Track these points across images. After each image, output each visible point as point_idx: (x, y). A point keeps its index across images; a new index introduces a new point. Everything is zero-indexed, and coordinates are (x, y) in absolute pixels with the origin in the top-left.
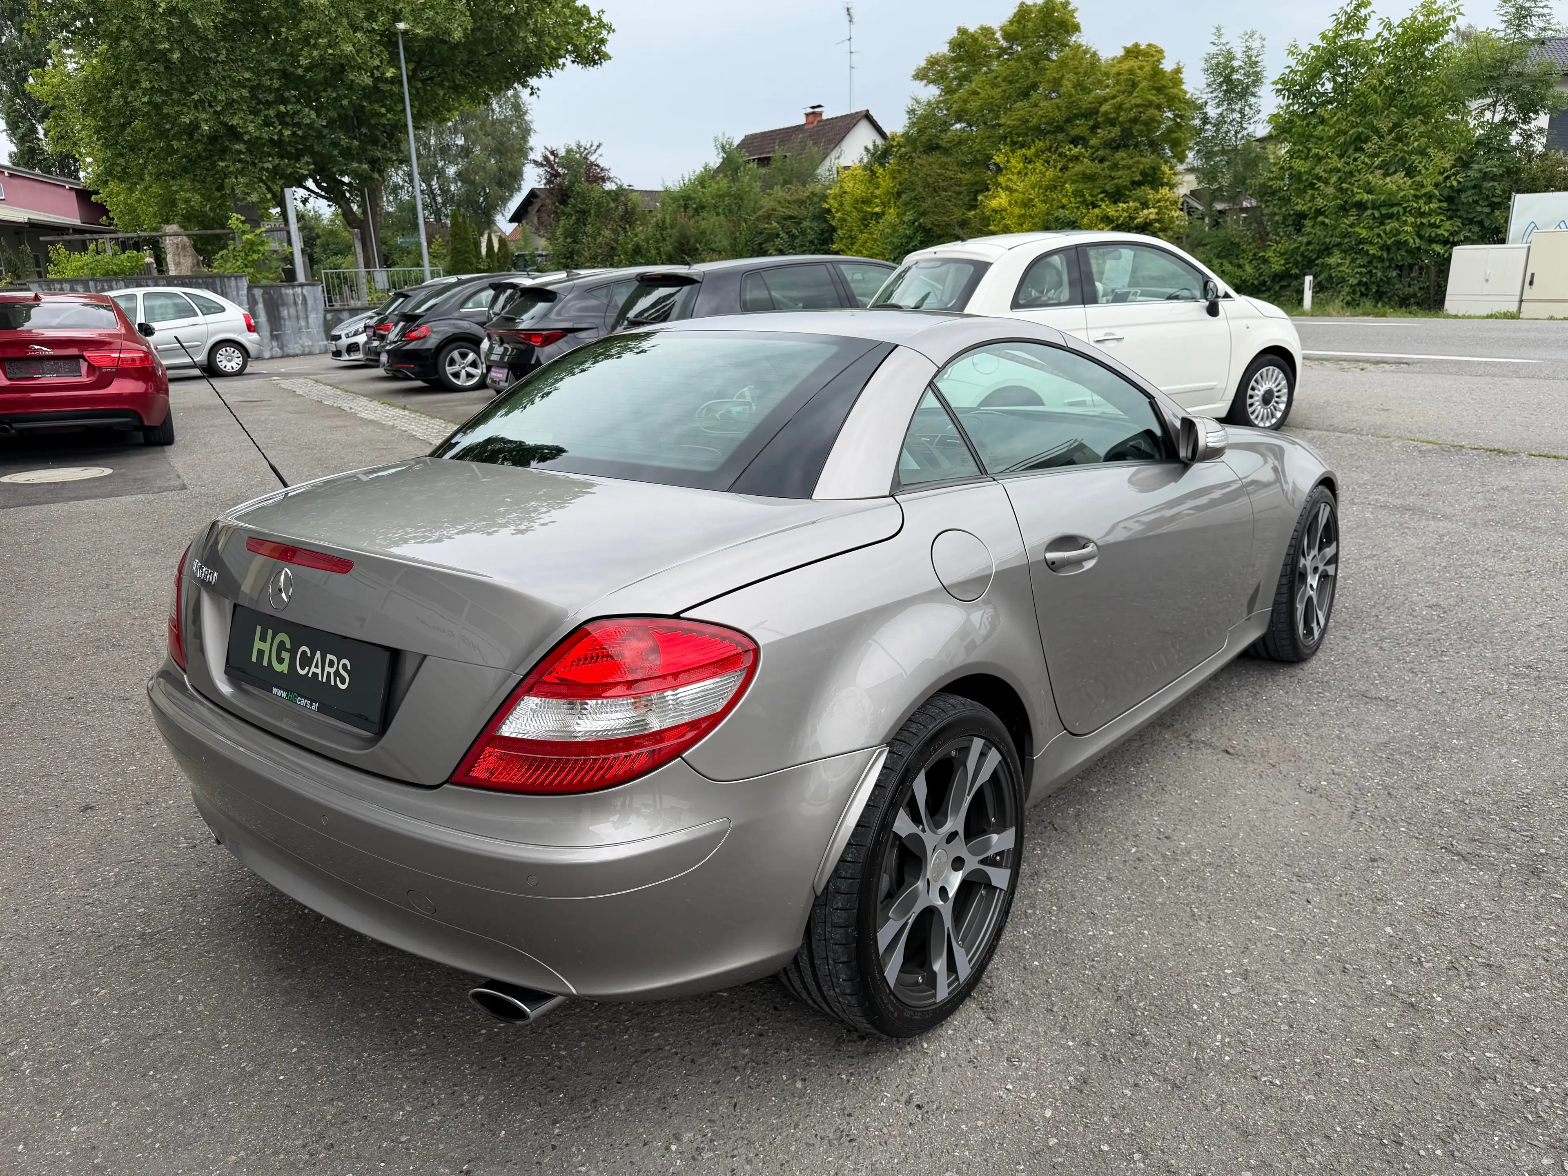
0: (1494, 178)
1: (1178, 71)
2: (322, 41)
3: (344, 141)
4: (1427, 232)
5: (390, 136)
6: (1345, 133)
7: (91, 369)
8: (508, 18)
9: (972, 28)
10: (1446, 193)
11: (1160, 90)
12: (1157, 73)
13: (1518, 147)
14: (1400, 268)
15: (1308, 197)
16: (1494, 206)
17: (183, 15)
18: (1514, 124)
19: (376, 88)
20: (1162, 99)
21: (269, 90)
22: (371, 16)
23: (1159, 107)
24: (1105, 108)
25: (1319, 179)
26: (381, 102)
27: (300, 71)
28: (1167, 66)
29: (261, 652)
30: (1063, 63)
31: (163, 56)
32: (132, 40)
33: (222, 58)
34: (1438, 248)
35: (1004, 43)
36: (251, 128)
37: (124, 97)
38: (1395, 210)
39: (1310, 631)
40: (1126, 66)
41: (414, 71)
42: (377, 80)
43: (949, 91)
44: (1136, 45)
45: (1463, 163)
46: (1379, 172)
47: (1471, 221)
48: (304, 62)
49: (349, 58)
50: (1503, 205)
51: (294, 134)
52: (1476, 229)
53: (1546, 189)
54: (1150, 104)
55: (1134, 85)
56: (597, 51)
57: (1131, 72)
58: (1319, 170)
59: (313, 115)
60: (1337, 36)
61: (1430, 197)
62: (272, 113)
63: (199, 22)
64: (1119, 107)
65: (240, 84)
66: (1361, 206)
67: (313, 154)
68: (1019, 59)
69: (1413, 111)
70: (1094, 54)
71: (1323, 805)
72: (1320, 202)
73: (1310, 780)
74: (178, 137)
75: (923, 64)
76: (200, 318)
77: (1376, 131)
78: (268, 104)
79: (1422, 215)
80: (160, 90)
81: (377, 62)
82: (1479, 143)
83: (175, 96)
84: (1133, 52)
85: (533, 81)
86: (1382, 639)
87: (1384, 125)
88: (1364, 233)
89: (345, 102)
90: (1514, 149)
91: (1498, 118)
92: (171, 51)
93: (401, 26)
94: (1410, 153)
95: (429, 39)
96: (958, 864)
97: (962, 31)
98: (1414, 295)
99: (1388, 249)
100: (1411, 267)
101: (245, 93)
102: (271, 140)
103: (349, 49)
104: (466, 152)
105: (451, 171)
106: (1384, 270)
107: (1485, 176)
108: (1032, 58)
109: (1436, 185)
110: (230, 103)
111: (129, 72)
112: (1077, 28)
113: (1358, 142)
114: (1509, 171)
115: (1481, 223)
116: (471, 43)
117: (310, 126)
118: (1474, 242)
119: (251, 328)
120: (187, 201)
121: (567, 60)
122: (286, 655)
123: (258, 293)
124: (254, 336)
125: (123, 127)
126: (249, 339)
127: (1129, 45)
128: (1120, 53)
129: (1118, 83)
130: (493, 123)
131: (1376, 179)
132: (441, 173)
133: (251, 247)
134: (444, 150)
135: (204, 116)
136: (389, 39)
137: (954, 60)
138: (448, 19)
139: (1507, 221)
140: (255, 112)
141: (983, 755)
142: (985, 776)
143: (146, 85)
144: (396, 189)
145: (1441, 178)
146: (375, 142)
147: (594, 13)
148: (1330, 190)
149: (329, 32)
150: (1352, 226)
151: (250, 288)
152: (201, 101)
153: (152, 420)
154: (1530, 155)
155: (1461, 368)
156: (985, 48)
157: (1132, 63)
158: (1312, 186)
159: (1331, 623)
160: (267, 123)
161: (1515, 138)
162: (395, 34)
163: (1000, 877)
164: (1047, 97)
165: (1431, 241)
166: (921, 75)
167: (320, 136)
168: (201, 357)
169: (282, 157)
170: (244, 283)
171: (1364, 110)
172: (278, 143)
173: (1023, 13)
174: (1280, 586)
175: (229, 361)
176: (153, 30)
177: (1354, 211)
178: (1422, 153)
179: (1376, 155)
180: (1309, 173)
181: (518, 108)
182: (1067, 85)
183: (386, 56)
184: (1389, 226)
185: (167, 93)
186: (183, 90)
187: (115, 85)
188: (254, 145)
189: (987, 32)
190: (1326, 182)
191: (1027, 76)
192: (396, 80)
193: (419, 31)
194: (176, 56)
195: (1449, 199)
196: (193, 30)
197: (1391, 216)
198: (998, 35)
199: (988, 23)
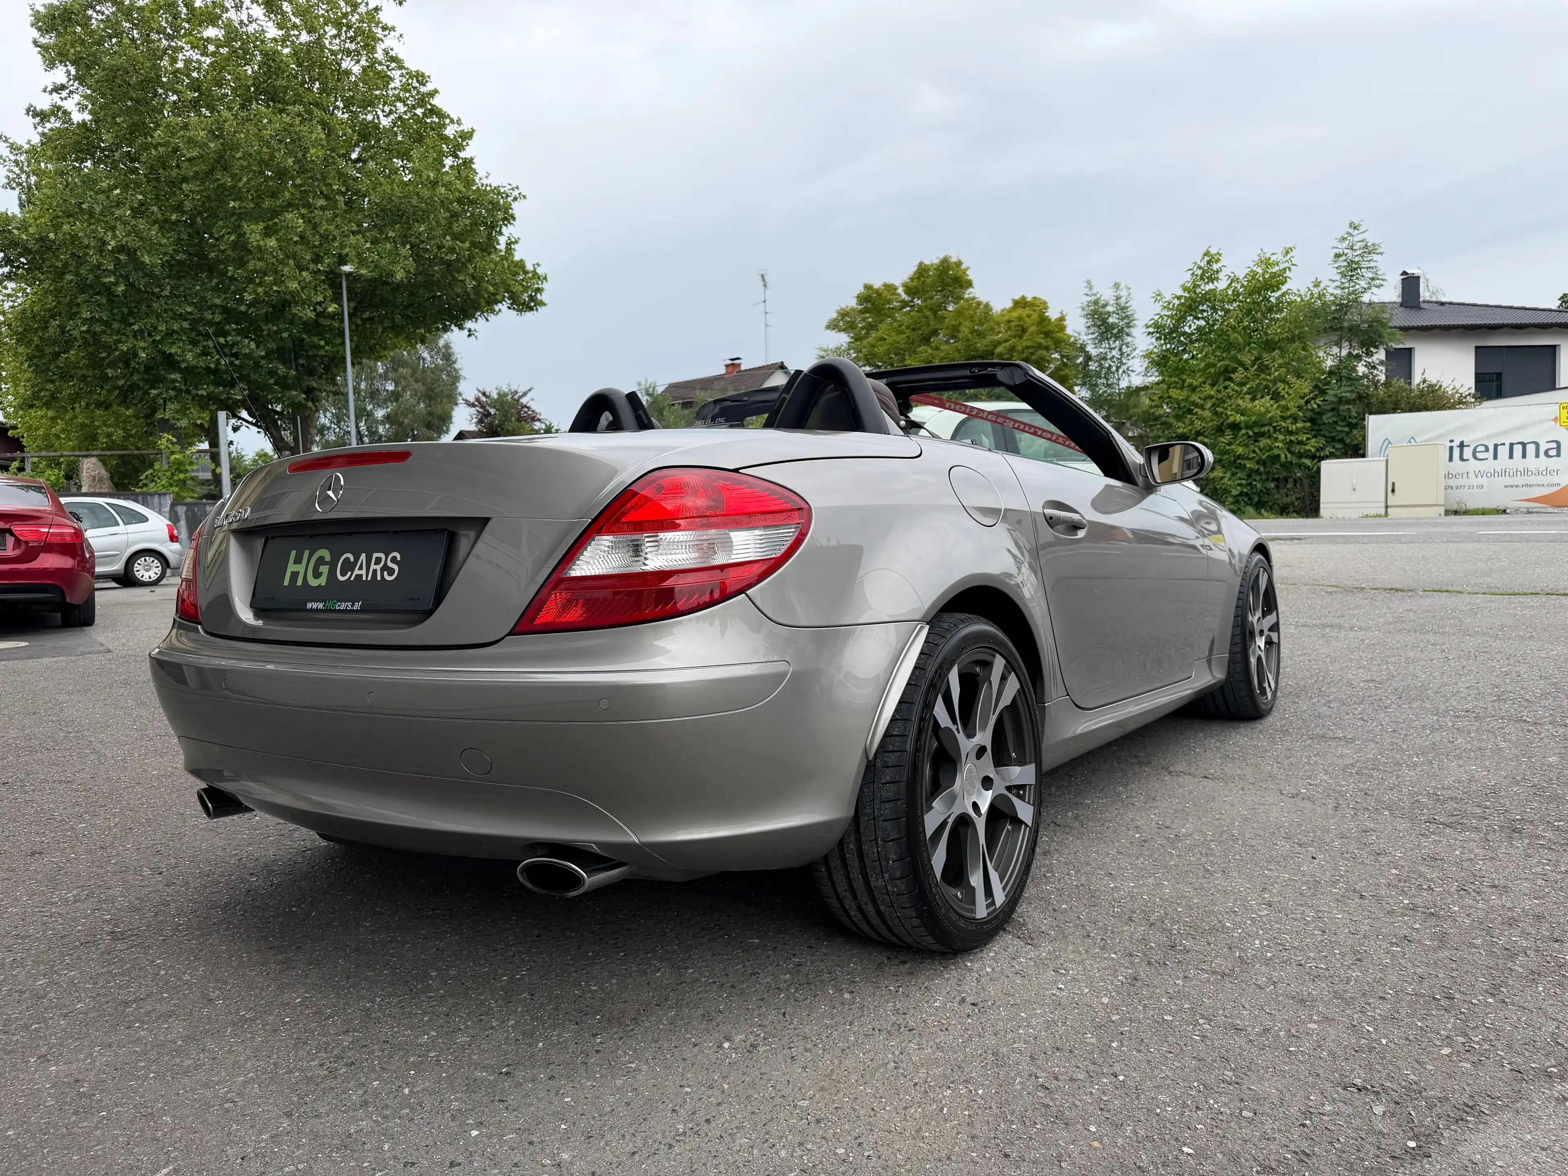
0: (1348, 402)
1: (1062, 319)
2: (269, 279)
3: (282, 370)
4: (1297, 448)
5: (327, 368)
6: (1214, 365)
7: (18, 542)
8: (449, 264)
9: (877, 285)
10: (1309, 414)
11: (1047, 334)
12: (1043, 320)
13: (1365, 376)
14: (1277, 480)
15: (1187, 421)
16: (1352, 426)
17: (131, 253)
18: (1358, 357)
19: (317, 324)
20: (1049, 342)
21: (211, 323)
22: (317, 259)
23: (1047, 348)
24: (999, 350)
25: (1196, 405)
26: (321, 335)
27: (243, 308)
28: (1053, 314)
29: (295, 575)
30: (959, 313)
31: (108, 290)
32: (77, 274)
33: (166, 293)
34: (1308, 462)
35: (904, 296)
36: (189, 356)
37: (62, 327)
38: (1266, 429)
39: (1263, 692)
40: (1015, 314)
41: (355, 309)
42: (318, 315)
43: (857, 338)
44: (1023, 298)
45: (1320, 389)
46: (1248, 397)
47: (1333, 439)
48: (248, 297)
49: (294, 294)
50: (1360, 425)
51: (231, 363)
52: (1339, 446)
53: (1394, 411)
54: (1039, 346)
55: (1024, 330)
56: (532, 298)
57: (1020, 318)
58: (1195, 398)
59: (253, 345)
60: (1196, 286)
61: (1295, 419)
62: (210, 344)
63: (147, 259)
64: (1012, 349)
65: (182, 317)
66: (1235, 427)
67: (248, 381)
68: (920, 310)
69: (1269, 346)
70: (987, 305)
71: (1307, 804)
72: (1198, 424)
73: (1289, 790)
74: (113, 365)
75: (835, 315)
76: (122, 528)
77: (1241, 364)
78: (207, 336)
79: (1291, 433)
80: (100, 320)
81: (320, 298)
82: (1331, 373)
83: (116, 326)
84: (1022, 303)
85: (469, 324)
86: (1329, 702)
87: (1247, 359)
88: (1240, 450)
89: (285, 335)
90: (1362, 378)
91: (1344, 352)
92: (116, 284)
93: (347, 268)
94: (1274, 382)
95: (373, 280)
96: (987, 783)
97: (868, 287)
98: (1292, 504)
99: (1264, 463)
100: (1286, 480)
101: (186, 325)
102: (208, 368)
103: (294, 285)
104: (395, 396)
105: (380, 414)
106: (1263, 481)
107: (1341, 401)
108: (932, 309)
109: (1300, 408)
110: (170, 334)
111: (70, 304)
112: (969, 284)
113: (1227, 373)
114: (1360, 397)
115: (1341, 441)
116: (410, 287)
117: (248, 356)
118: (1337, 457)
119: (173, 538)
120: (109, 435)
121: (503, 307)
122: (324, 569)
123: (181, 510)
124: (176, 546)
125: (57, 355)
126: (170, 549)
127: (1017, 297)
128: (1009, 305)
129: (1009, 328)
130: (424, 371)
131: (1245, 403)
132: (370, 414)
133: (179, 467)
134: (373, 394)
135: (142, 344)
136: (333, 279)
137: (862, 312)
138: (392, 263)
139: (1364, 438)
140: (194, 343)
141: (1004, 678)
142: (1006, 700)
143: (87, 315)
144: (322, 430)
145: (1302, 402)
146: (311, 372)
147: (529, 267)
148: (1207, 414)
149: (276, 272)
150: (1229, 444)
151: (173, 505)
152: (141, 331)
153: (74, 598)
154: (1376, 384)
155: (1346, 540)
156: (889, 301)
157: (1019, 312)
158: (1190, 411)
159: (1282, 684)
160: (205, 353)
161: (1361, 369)
162: (339, 275)
163: (1025, 811)
164: (947, 342)
165: (1300, 456)
166: (833, 326)
167: (257, 365)
168: (117, 567)
169: (217, 384)
170: (168, 501)
171: (1229, 346)
172: (216, 372)
173: (922, 271)
174: (1233, 636)
175: (146, 570)
176: (99, 266)
177: (1228, 431)
178: (1284, 381)
179: (1242, 384)
180: (1186, 400)
181: (448, 356)
182: (965, 330)
183: (329, 293)
184: (1263, 442)
185: (107, 324)
186: (124, 321)
187: (53, 317)
188: (190, 373)
189: (890, 288)
190: (1202, 407)
191: (928, 324)
192: (338, 316)
193: (363, 272)
194: (121, 288)
195: (1312, 421)
196: (140, 266)
197: (1263, 435)
198: (900, 290)
199: (890, 281)
